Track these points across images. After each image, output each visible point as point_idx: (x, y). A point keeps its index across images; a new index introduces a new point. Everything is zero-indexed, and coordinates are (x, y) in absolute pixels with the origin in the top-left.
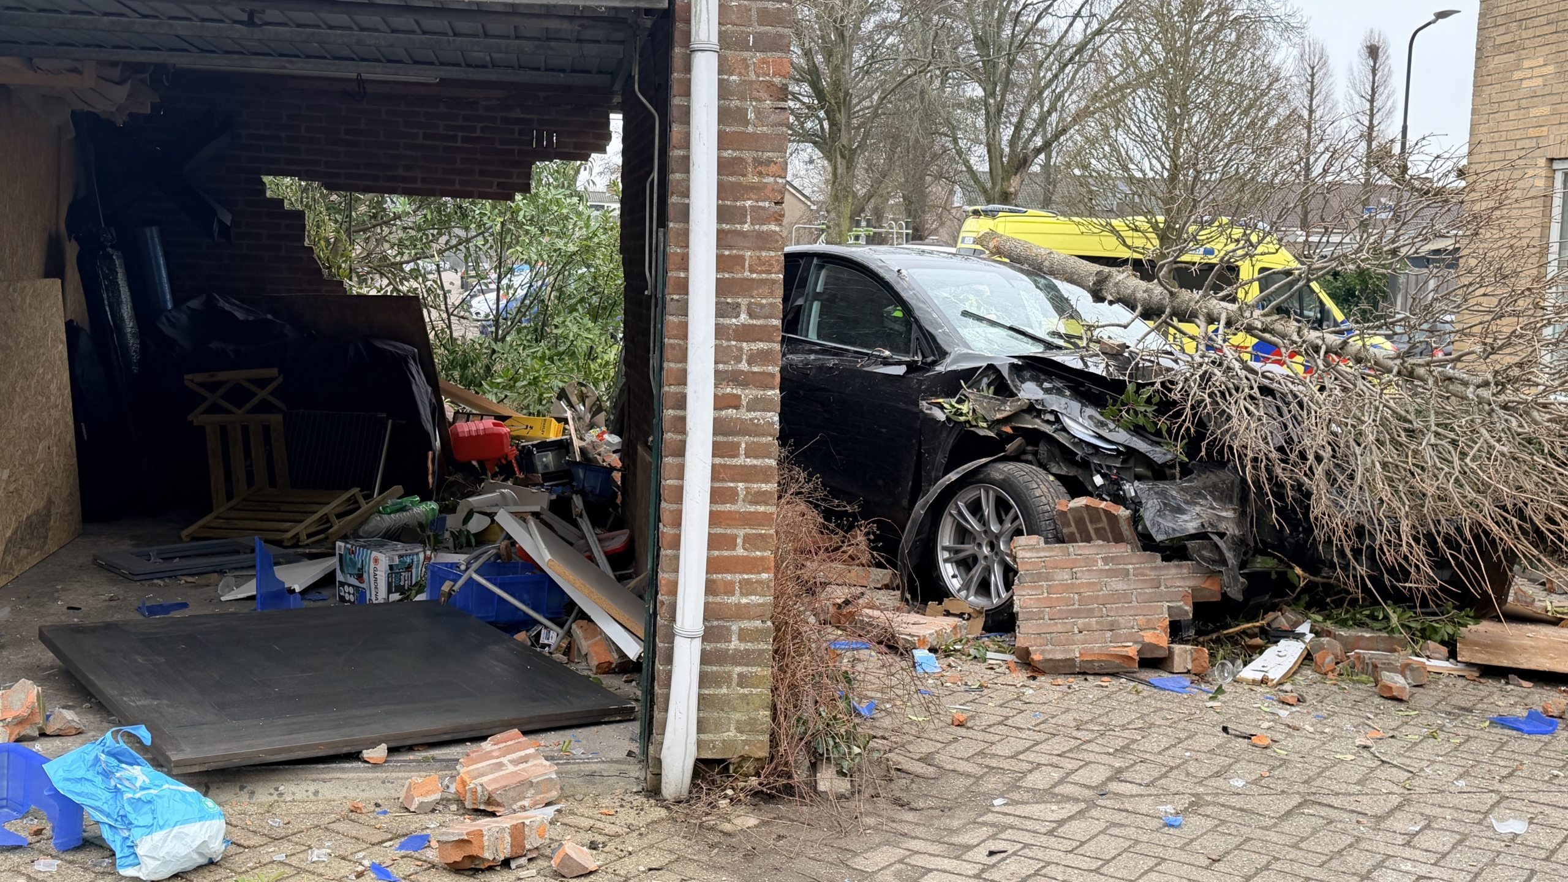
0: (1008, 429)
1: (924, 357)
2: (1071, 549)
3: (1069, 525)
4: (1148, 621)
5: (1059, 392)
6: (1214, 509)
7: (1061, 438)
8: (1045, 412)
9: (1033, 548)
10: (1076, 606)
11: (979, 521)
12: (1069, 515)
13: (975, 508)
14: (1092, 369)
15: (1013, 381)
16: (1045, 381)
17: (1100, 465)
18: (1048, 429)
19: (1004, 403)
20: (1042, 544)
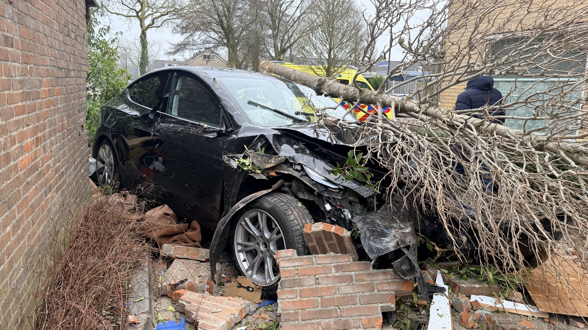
0: (273, 174)
1: (227, 128)
2: (314, 260)
3: (312, 241)
4: (369, 320)
5: (303, 152)
6: (401, 229)
7: (305, 180)
8: (295, 164)
9: (290, 260)
10: (320, 308)
11: (258, 229)
12: (312, 235)
13: (255, 221)
14: (321, 138)
15: (275, 145)
16: (295, 144)
17: (329, 198)
18: (297, 174)
19: (270, 158)
20: (296, 256)
